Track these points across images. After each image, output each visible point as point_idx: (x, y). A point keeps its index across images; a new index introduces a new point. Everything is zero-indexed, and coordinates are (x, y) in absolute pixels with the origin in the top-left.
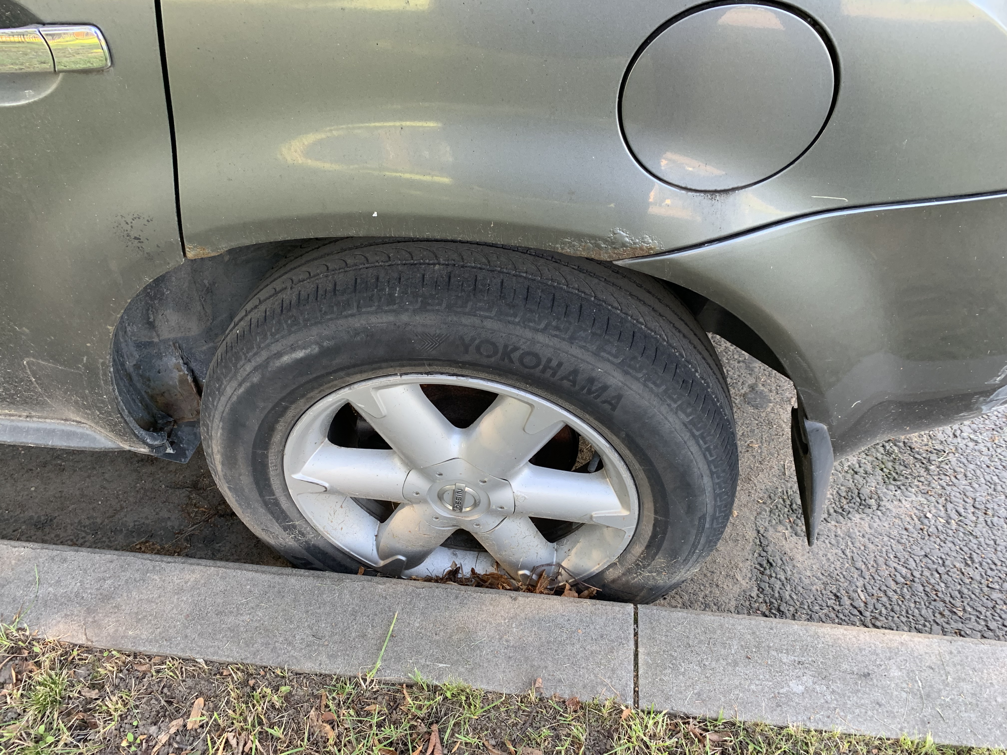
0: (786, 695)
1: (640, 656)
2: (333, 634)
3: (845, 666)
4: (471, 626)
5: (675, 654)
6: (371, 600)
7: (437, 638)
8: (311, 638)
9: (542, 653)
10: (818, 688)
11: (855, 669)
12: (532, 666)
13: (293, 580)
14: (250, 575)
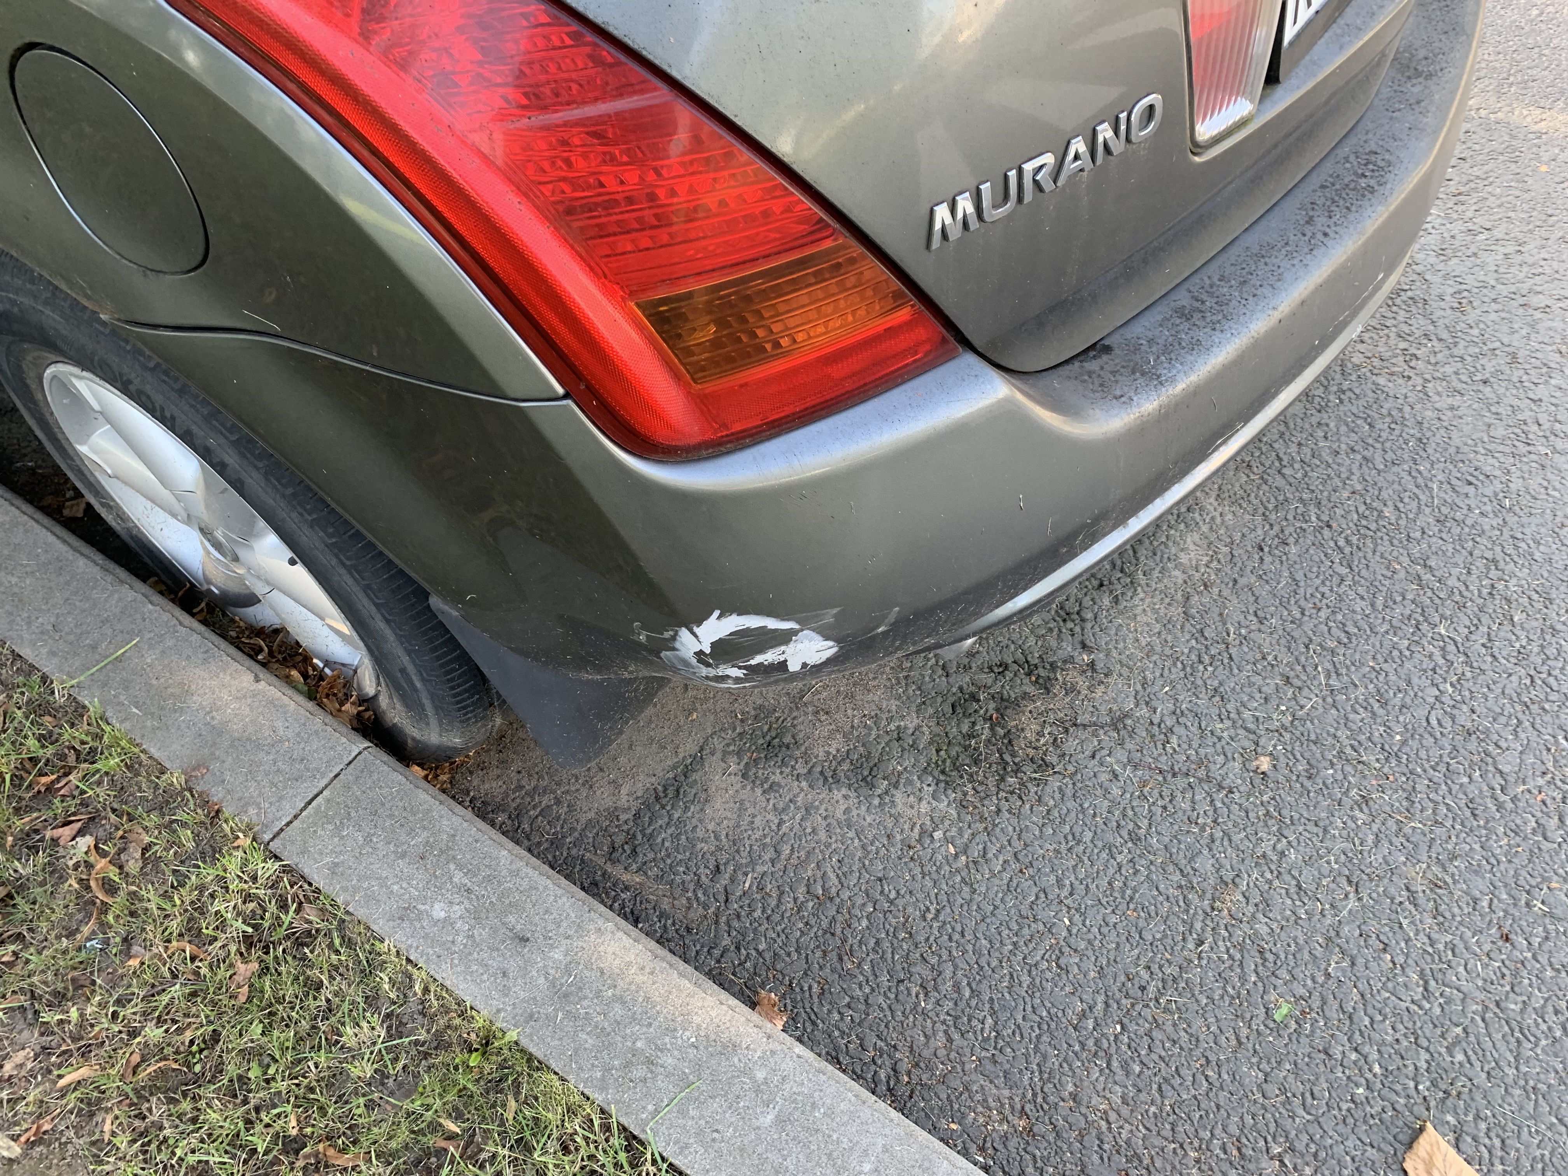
0: (421, 912)
1: (319, 799)
2: (71, 632)
3: (511, 919)
4: (193, 687)
5: (353, 814)
6: (131, 615)
7: (154, 682)
8: (50, 628)
9: (232, 746)
10: (459, 924)
11: (519, 927)
12: (213, 754)
13: (82, 562)
14: (51, 539)
